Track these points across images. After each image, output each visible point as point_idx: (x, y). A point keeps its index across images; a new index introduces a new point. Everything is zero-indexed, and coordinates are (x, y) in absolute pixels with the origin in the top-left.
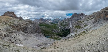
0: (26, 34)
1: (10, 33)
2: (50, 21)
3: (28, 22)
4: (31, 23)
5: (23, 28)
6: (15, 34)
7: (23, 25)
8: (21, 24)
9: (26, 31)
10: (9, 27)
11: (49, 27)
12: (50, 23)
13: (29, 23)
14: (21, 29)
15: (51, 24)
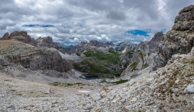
0: (25, 69)
1: (3, 65)
2: (110, 47)
3: (35, 52)
4: (41, 54)
5: (23, 61)
6: (9, 67)
7: (23, 57)
8: (22, 55)
9: (28, 66)
10: (4, 59)
11: (103, 59)
12: (107, 51)
13: (38, 53)
14: (20, 61)
15: (108, 53)
